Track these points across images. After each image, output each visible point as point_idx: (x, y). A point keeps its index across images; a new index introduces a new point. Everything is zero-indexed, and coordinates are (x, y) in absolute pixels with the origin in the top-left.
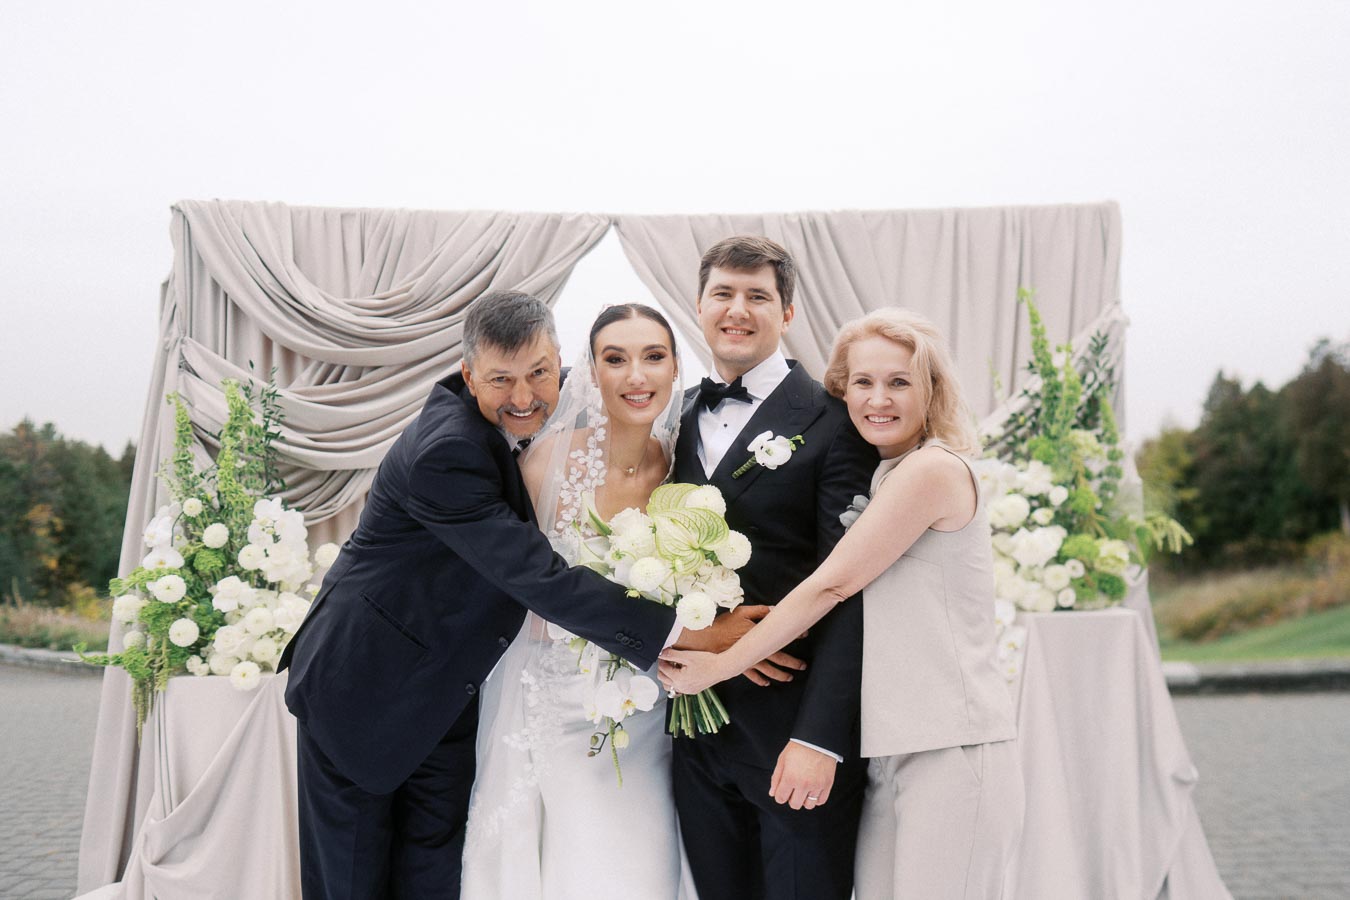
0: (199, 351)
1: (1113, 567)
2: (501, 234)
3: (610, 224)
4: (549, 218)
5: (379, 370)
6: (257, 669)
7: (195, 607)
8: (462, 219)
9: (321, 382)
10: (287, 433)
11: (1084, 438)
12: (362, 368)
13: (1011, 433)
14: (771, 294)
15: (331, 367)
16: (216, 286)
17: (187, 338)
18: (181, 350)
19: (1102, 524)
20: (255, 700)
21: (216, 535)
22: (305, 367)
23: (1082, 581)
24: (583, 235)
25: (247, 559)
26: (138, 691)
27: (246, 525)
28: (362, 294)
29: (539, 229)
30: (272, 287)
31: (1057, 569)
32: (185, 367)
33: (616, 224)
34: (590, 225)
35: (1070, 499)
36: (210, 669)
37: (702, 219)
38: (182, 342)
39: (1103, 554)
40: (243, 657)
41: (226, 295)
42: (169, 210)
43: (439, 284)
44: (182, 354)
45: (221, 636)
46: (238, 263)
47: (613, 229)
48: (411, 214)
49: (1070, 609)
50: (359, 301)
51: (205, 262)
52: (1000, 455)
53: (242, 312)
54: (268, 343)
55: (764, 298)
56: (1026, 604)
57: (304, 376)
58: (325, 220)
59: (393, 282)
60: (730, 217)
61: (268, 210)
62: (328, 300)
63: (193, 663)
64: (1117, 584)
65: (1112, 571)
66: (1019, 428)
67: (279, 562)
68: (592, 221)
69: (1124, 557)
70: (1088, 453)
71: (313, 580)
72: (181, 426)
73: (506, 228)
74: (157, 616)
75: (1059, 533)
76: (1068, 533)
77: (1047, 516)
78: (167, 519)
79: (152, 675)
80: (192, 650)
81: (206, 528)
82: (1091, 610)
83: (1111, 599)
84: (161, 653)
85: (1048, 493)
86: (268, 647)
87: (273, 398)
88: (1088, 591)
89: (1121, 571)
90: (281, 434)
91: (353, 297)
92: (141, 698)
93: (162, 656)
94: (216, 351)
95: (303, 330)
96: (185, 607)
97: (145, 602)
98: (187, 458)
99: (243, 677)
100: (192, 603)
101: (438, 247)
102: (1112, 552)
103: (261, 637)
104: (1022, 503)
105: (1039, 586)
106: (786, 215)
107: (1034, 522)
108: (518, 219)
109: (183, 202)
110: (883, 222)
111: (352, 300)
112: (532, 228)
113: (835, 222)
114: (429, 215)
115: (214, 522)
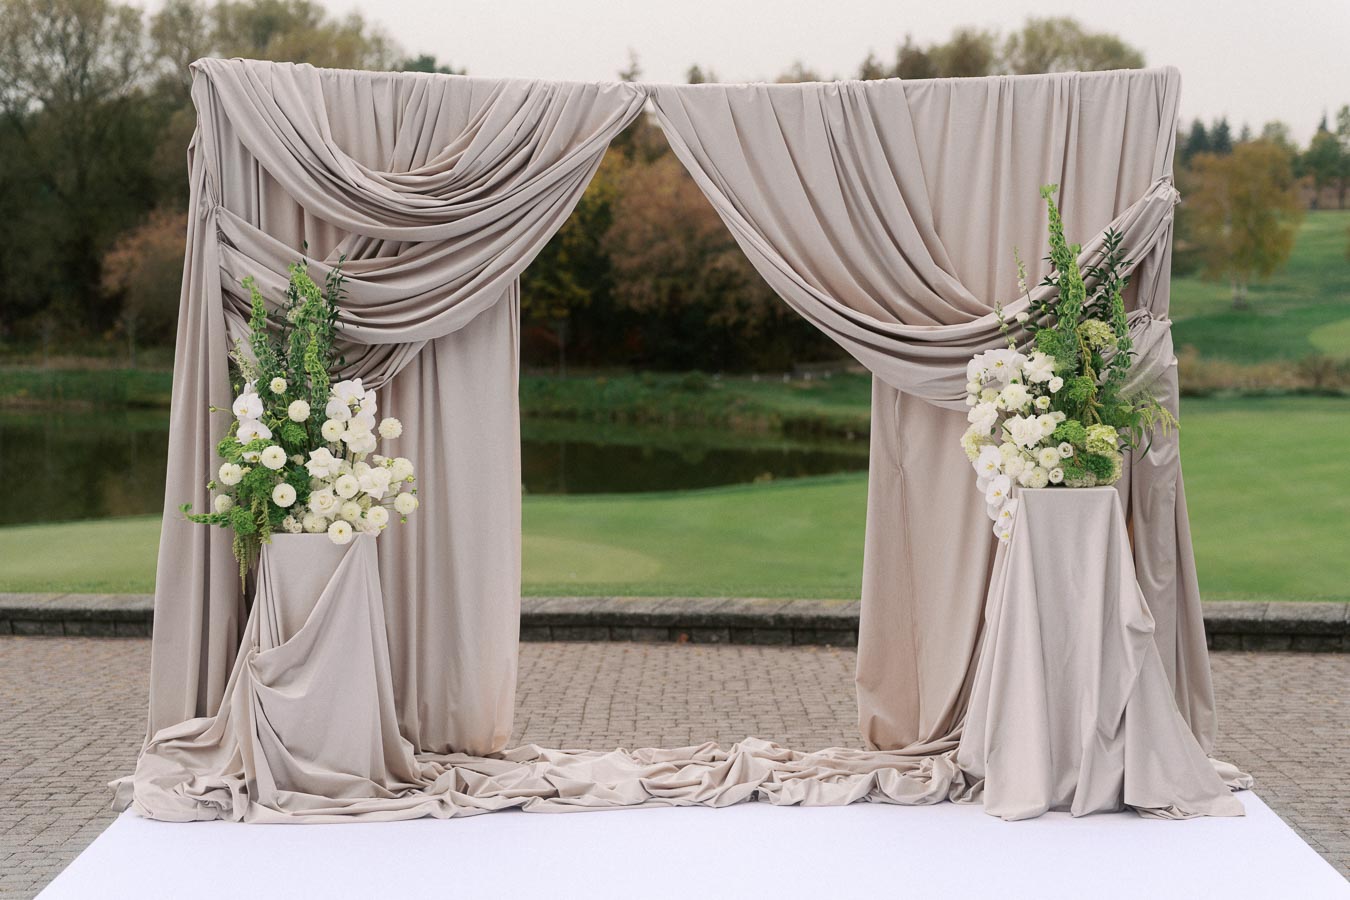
0: (235, 222)
1: (1101, 449)
2: (538, 108)
3: (646, 94)
4: (587, 88)
5: (420, 245)
7: (286, 474)
8: (497, 89)
9: (357, 257)
10: (344, 313)
11: (1097, 328)
12: (400, 243)
13: (1032, 323)
15: (369, 241)
16: (245, 151)
17: (220, 206)
18: (219, 221)
19: (1098, 410)
21: (299, 410)
22: (339, 241)
23: (1071, 461)
24: (620, 107)
25: (330, 431)
26: (242, 545)
27: (324, 402)
28: (398, 171)
29: (575, 101)
30: (308, 160)
31: (1050, 451)
32: (224, 239)
33: (652, 94)
34: (627, 98)
35: (1067, 388)
36: (304, 528)
37: (738, 91)
38: (217, 212)
39: (1093, 437)
40: (334, 518)
41: (257, 162)
43: (480, 162)
44: (218, 227)
45: (315, 500)
47: (650, 102)
50: (394, 174)
51: (231, 121)
52: (1017, 347)
53: (275, 181)
54: (300, 210)
56: (1022, 481)
57: (340, 250)
58: (355, 85)
59: (430, 158)
60: (768, 89)
61: (296, 76)
62: (366, 175)
63: (289, 522)
64: (1102, 464)
65: (1100, 453)
66: (1042, 315)
67: (360, 435)
68: (629, 94)
69: (1112, 441)
70: (1099, 342)
71: (379, 451)
72: (257, 309)
73: (543, 100)
74: (262, 482)
75: (1057, 418)
76: (1068, 418)
77: (1044, 403)
78: (256, 395)
79: (257, 531)
80: (288, 510)
81: (290, 402)
82: (1081, 487)
83: (1098, 478)
84: (262, 512)
85: (1048, 382)
86: (354, 509)
87: (339, 283)
88: (1075, 469)
89: (1109, 453)
90: (340, 313)
91: (389, 169)
92: (242, 550)
93: (263, 515)
94: (249, 220)
95: (344, 206)
96: (281, 474)
97: (247, 469)
98: (263, 339)
99: (340, 533)
100: (285, 470)
101: (474, 120)
102: (1101, 436)
103: (349, 500)
104: (1021, 389)
105: (1033, 464)
106: (825, 88)
107: (1033, 407)
108: (554, 90)
109: (205, 62)
110: (925, 94)
111: (388, 175)
112: (569, 101)
113: (876, 95)
114: (463, 84)
115: (296, 398)
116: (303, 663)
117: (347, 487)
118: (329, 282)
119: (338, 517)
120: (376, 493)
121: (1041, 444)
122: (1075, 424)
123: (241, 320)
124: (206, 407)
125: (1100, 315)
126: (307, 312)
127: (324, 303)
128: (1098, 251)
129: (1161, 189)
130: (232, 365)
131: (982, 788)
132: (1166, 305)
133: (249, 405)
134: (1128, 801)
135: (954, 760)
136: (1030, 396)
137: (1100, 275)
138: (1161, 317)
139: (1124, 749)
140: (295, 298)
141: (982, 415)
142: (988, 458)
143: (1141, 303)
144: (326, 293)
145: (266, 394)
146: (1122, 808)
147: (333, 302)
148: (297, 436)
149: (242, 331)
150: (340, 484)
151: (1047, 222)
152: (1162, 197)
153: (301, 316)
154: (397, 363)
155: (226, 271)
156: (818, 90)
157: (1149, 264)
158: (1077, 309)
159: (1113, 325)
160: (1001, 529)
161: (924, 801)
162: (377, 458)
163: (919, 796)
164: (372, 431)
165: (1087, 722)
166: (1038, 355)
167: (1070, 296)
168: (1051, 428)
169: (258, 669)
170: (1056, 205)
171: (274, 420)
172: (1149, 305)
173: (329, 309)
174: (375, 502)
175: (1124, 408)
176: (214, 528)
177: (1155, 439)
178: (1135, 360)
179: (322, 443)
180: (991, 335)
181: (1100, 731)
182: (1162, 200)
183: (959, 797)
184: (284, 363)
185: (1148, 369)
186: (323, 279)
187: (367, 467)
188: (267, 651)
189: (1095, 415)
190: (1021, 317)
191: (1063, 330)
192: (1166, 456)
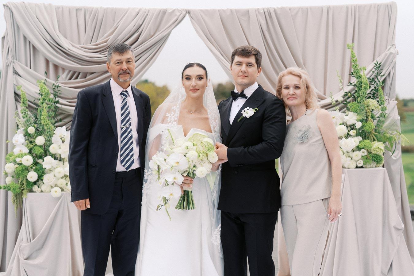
0: (20, 66)
1: (378, 151)
2: (141, 19)
3: (186, 13)
4: (162, 10)
5: (95, 73)
6: (60, 190)
7: (34, 168)
8: (126, 11)
9: (70, 79)
10: (61, 101)
11: (372, 103)
12: (87, 73)
13: (345, 101)
14: (254, 64)
15: (74, 73)
16: (25, 38)
17: (15, 60)
18: (13, 65)
19: (376, 136)
20: (60, 200)
21: (40, 140)
22: (63, 73)
23: (366, 157)
24: (175, 18)
25: (52, 149)
26: (15, 198)
27: (51, 137)
28: (86, 44)
29: (158, 15)
30: (49, 40)
31: (357, 153)
32: (16, 73)
33: (189, 13)
34: (178, 14)
35: (363, 126)
36: (41, 190)
37: (224, 11)
38: (13, 62)
39: (374, 146)
40: (54, 186)
41: (30, 42)
42: (3, 7)
43: (118, 39)
44: (14, 68)
45: (45, 178)
46: (36, 30)
47: (187, 15)
48: (105, 9)
49: (362, 167)
51: (19, 26)
52: (340, 110)
53: (37, 49)
54: (47, 62)
55: (252, 66)
56: (346, 166)
57: (63, 77)
59: (98, 39)
60: (235, 10)
61: (46, 8)
62: (73, 46)
63: (35, 188)
64: (379, 158)
65: (378, 153)
66: (349, 98)
68: (179, 12)
69: (381, 148)
70: (373, 108)
72: (23, 99)
73: (144, 15)
74: (23, 171)
75: (359, 139)
76: (363, 139)
77: (354, 133)
78: (22, 134)
79: (21, 192)
80: (35, 183)
81: (36, 137)
82: (370, 168)
83: (377, 164)
84: (23, 184)
85: (355, 124)
87: (57, 87)
88: (368, 160)
89: (381, 154)
90: (59, 101)
91: (83, 44)
92: (16, 201)
93: (24, 185)
94: (27, 66)
95: (63, 58)
96: (31, 168)
97: (17, 166)
98: (26, 111)
99: (56, 193)
100: (34, 166)
101: (117, 22)
102: (378, 146)
103: (62, 178)
104: (344, 128)
105: (350, 159)
106: (258, 9)
107: (348, 134)
108: (149, 11)
109: (9, 3)
110: (298, 12)
111: (82, 46)
112: (154, 15)
113: (278, 12)
114: (112, 10)
115: (40, 135)
116: (40, 249)
117: (59, 172)
118: (54, 87)
119: (56, 185)
121: (353, 151)
122: (368, 141)
125: (372, 97)
127: (51, 96)
128: (371, 71)
129: (392, 49)
132: (394, 95)
133: (19, 139)
136: (347, 130)
137: (372, 81)
138: (393, 99)
140: (42, 95)
143: (385, 94)
144: (53, 92)
145: (27, 135)
147: (56, 95)
148: (39, 151)
150: (56, 171)
152: (392, 52)
153: (42, 101)
155: (16, 85)
156: (255, 10)
157: (388, 79)
158: (365, 94)
159: (378, 101)
165: (376, 270)
166: (351, 114)
167: (362, 88)
168: (357, 144)
171: (30, 145)
172: (388, 95)
173: (54, 99)
175: (385, 134)
179: (49, 154)
180: (329, 106)
181: (382, 272)
182: (393, 53)
185: (390, 120)
186: (51, 86)
188: (24, 244)
189: (375, 137)
190: (340, 99)
191: (359, 103)
192: (397, 155)
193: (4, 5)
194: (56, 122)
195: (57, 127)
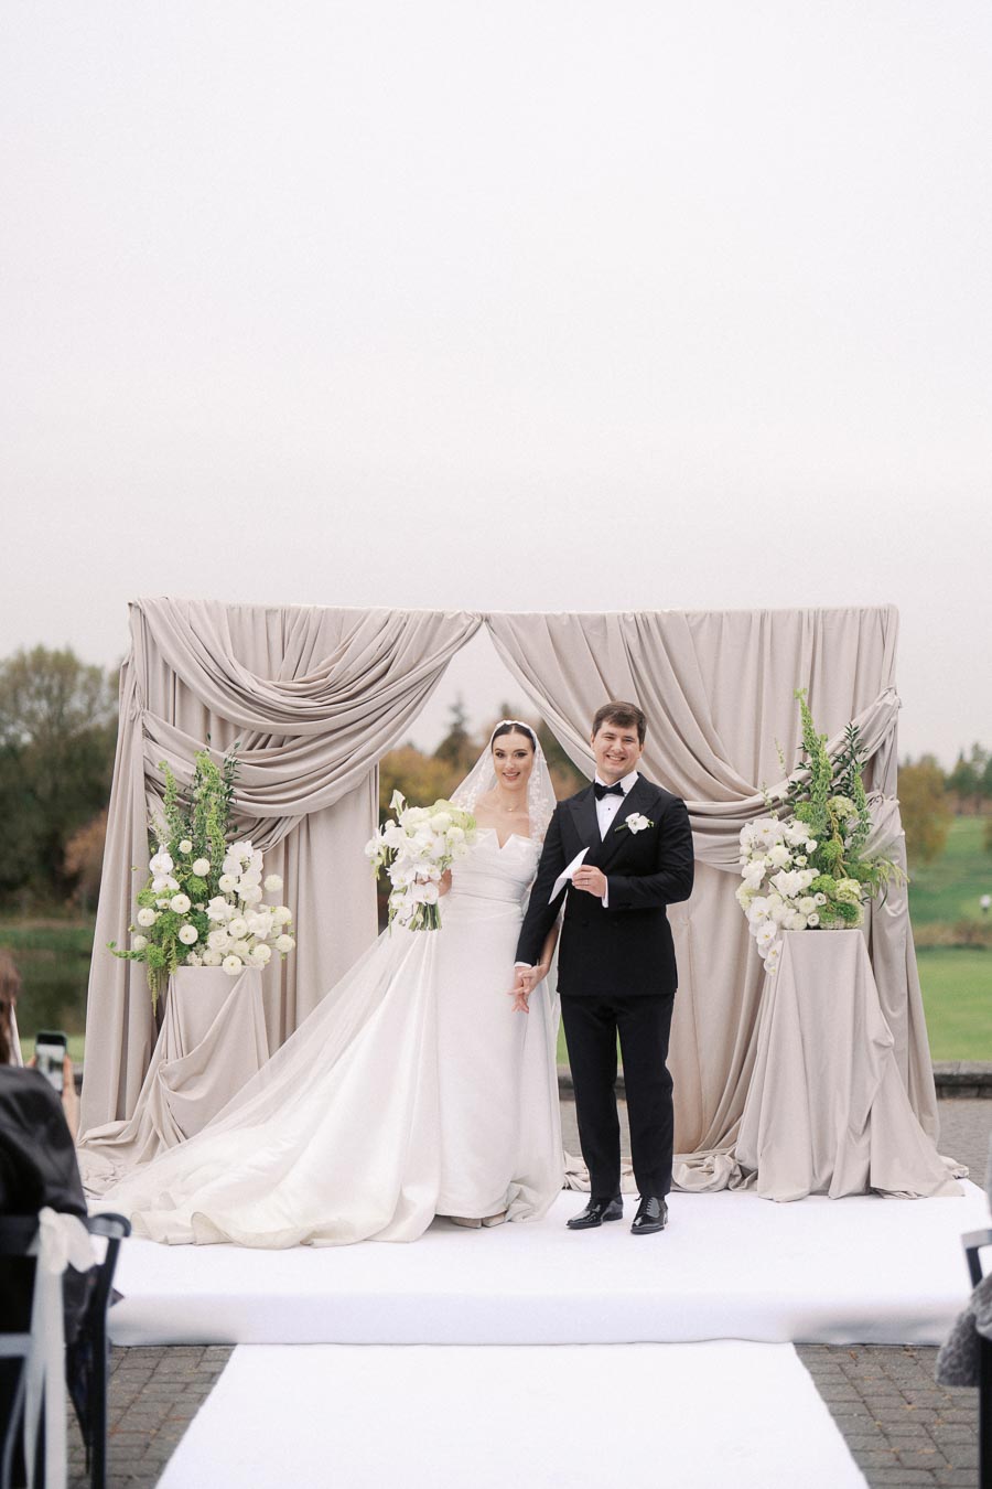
0: (156, 720)
1: (848, 898)
2: (395, 630)
3: (482, 621)
4: (434, 617)
5: (299, 738)
6: (240, 962)
7: (190, 918)
8: (363, 616)
9: (250, 748)
10: (238, 792)
11: (842, 803)
12: (285, 737)
13: (792, 799)
14: (635, 738)
15: (261, 735)
16: (166, 665)
17: (146, 710)
18: (143, 721)
19: (845, 867)
20: (238, 983)
21: (201, 867)
22: (237, 736)
23: (825, 908)
24: (461, 630)
25: (226, 883)
26: (155, 975)
27: (221, 860)
28: (285, 680)
29: (428, 623)
30: (215, 672)
31: (808, 899)
32: (148, 735)
33: (487, 620)
34: (466, 622)
35: (820, 850)
36: (203, 961)
37: (556, 617)
38: (143, 714)
39: (842, 888)
40: (228, 953)
41: (175, 674)
42: (127, 607)
43: (350, 672)
45: (212, 939)
46: (190, 655)
47: (484, 625)
48: (323, 612)
50: (280, 683)
51: (157, 642)
52: (780, 818)
53: (188, 688)
54: (207, 711)
56: (786, 925)
57: (244, 739)
58: (253, 616)
59: (309, 670)
60: (579, 616)
61: (208, 608)
62: (259, 683)
63: (192, 957)
64: (850, 911)
65: (847, 901)
66: (799, 793)
67: (249, 886)
68: (468, 619)
69: (857, 891)
70: (844, 813)
71: (264, 901)
72: (170, 786)
73: (399, 625)
74: (171, 923)
75: (813, 873)
76: (821, 874)
77: (803, 861)
78: (168, 855)
79: (166, 964)
80: (191, 947)
81: (194, 861)
82: (833, 929)
83: (847, 921)
84: (171, 948)
85: (806, 844)
86: (245, 945)
87: (235, 765)
88: (830, 915)
89: (854, 902)
90: (233, 791)
91: (277, 680)
92: (155, 980)
93: (172, 951)
94: (167, 720)
95: (241, 708)
96: (186, 918)
97: (160, 913)
98: (174, 811)
99: (232, 965)
100: (189, 914)
101: (347, 638)
102: (848, 887)
103: (240, 939)
104: (783, 851)
105: (795, 911)
106: (624, 615)
107: (794, 865)
108: (408, 616)
109: (139, 600)
110: (702, 621)
111: (276, 683)
112: (421, 622)
113: (664, 621)
114: (337, 612)
115: (199, 857)
116: (200, 1073)
117: (238, 928)
118: (226, 765)
119: (231, 953)
120: (261, 933)
121: (800, 895)
122: (828, 877)
123: (158, 798)
124: (130, 866)
125: (844, 792)
126: (209, 789)
127: (222, 782)
128: (843, 742)
129: (888, 697)
130: (150, 833)
131: (756, 1178)
132: (894, 788)
133: (163, 861)
134: (872, 1185)
135: (732, 1156)
136: (791, 856)
137: (844, 761)
138: (891, 797)
139: (870, 1144)
140: (200, 779)
141: (754, 871)
142: (757, 909)
143: (875, 786)
144: (223, 774)
145: (177, 856)
146: (871, 1191)
147: (229, 782)
148: (199, 887)
149: (157, 805)
150: (232, 927)
151: (800, 718)
152: (889, 702)
153: (204, 791)
154: (280, 833)
155: (148, 760)
156: (619, 617)
157: (880, 755)
158: (826, 788)
159: (855, 801)
160: (770, 966)
161: (708, 1189)
162: (262, 907)
163: (705, 1185)
164: (259, 884)
165: (840, 1123)
166: (797, 824)
167: (821, 776)
168: (809, 881)
169: (166, 1076)
170: (806, 703)
171: (181, 875)
172: (882, 786)
173: (226, 788)
174: (261, 941)
175: (865, 865)
176: (133, 962)
177: (889, 894)
178: (873, 830)
179: (219, 893)
180: (759, 810)
181: (850, 1128)
182: (890, 705)
183: (737, 1186)
184: (190, 832)
185: (883, 837)
186: (222, 763)
187: (255, 913)
188: (173, 1062)
189: (843, 870)
190: (783, 795)
191: (815, 803)
192: (899, 909)
193: (130, 604)
194: (227, 831)
195: (231, 841)
